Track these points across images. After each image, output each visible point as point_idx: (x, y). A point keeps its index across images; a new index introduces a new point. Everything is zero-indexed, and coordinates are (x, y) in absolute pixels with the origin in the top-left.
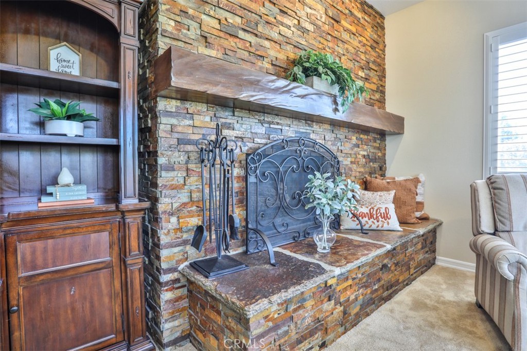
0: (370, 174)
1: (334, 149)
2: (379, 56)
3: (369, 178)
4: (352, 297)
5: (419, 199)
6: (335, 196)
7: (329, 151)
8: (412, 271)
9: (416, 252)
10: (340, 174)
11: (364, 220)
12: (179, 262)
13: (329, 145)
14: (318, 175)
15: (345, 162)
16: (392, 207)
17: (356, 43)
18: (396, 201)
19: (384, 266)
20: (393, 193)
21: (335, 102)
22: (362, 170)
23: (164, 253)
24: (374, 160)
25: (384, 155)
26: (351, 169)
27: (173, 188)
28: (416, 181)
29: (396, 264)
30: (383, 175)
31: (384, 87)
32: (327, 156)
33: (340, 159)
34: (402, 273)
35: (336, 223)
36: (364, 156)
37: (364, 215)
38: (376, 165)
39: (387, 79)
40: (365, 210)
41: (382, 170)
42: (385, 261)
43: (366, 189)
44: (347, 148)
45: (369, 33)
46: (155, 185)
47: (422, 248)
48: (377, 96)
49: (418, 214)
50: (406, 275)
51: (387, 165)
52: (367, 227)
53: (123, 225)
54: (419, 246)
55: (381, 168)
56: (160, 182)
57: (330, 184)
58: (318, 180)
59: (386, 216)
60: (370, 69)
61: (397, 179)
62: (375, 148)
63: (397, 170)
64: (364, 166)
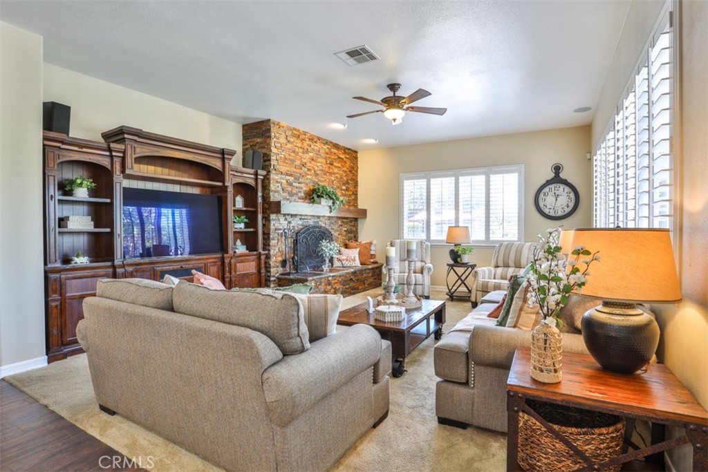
0: (349, 240)
1: (329, 228)
2: (354, 174)
3: (348, 242)
4: (338, 288)
5: (372, 252)
6: (331, 249)
7: (327, 230)
8: (366, 286)
9: (369, 278)
10: (332, 241)
11: (344, 262)
12: (276, 274)
13: (327, 227)
14: (324, 241)
15: (335, 234)
16: (357, 256)
17: (341, 172)
18: (360, 253)
19: (351, 279)
20: (358, 249)
21: (331, 208)
22: (344, 238)
23: (272, 270)
24: (351, 232)
25: (357, 229)
26: (338, 238)
27: (274, 246)
28: (371, 244)
29: (358, 280)
30: (357, 241)
31: (357, 191)
32: (326, 232)
33: (333, 233)
34: (360, 285)
35: (331, 260)
36: (345, 231)
37: (344, 260)
38: (352, 235)
39: (359, 187)
40: (344, 257)
41: (356, 238)
42: (352, 277)
43: (346, 248)
44: (336, 227)
45: (349, 163)
46: (269, 245)
47: (372, 276)
48: (353, 197)
49: (372, 260)
50: (363, 287)
51: (359, 235)
52: (345, 265)
53: (259, 259)
54: (370, 275)
55: (355, 237)
56: (271, 244)
57: (328, 244)
58: (324, 243)
59: (354, 260)
60: (348, 184)
61: (363, 243)
62: (351, 226)
63: (363, 238)
64: (345, 236)
